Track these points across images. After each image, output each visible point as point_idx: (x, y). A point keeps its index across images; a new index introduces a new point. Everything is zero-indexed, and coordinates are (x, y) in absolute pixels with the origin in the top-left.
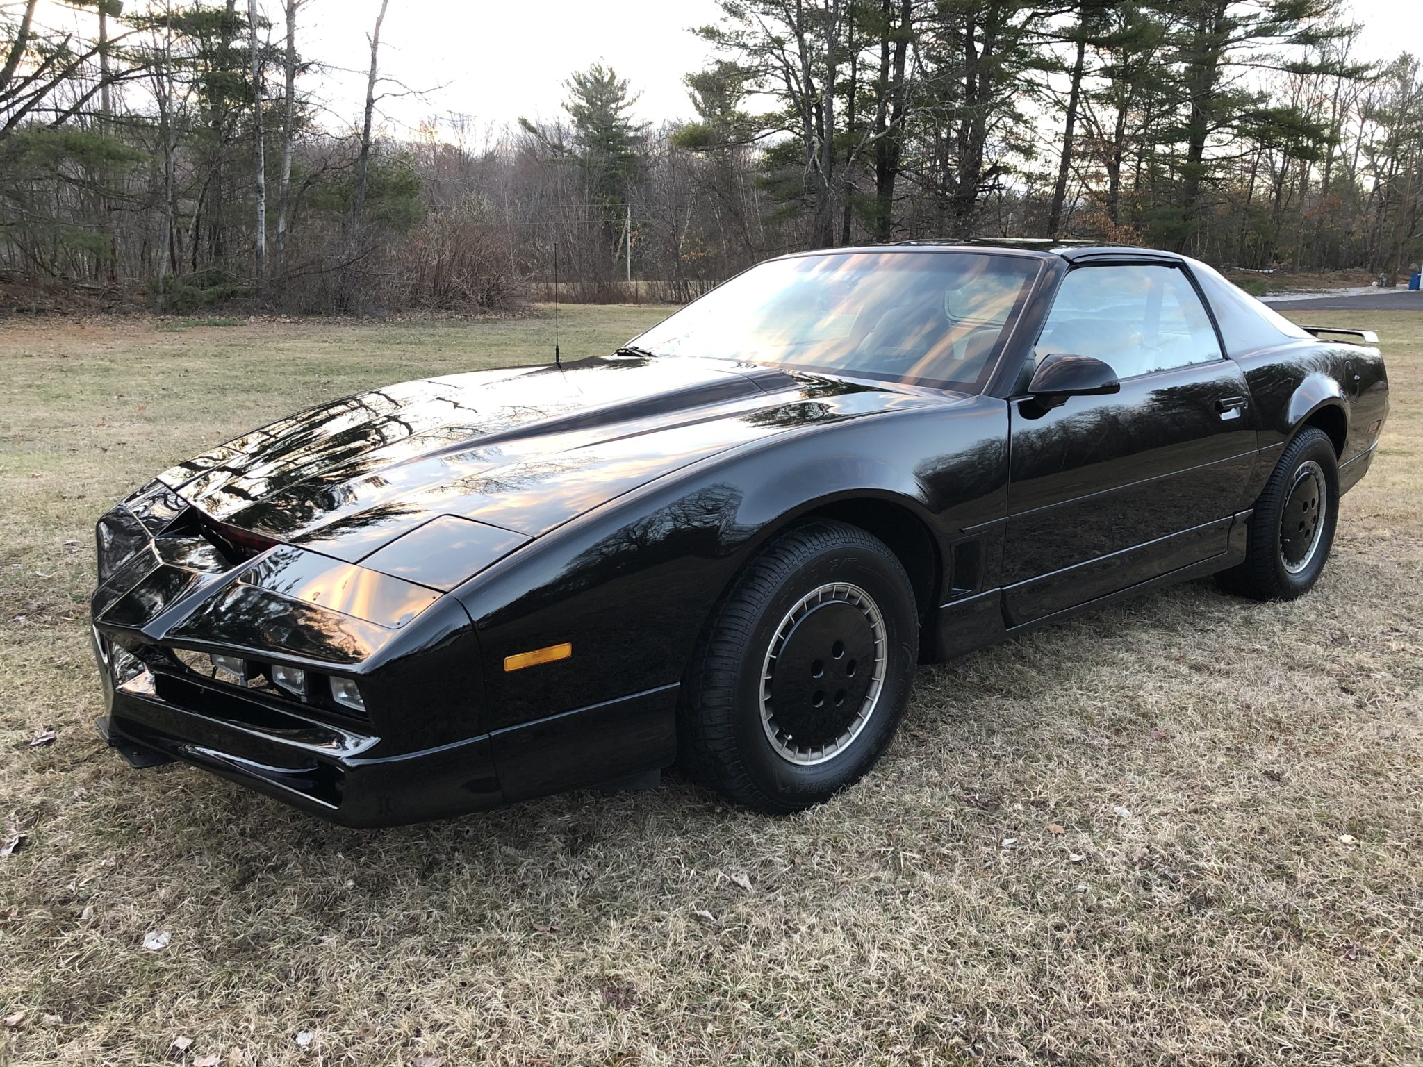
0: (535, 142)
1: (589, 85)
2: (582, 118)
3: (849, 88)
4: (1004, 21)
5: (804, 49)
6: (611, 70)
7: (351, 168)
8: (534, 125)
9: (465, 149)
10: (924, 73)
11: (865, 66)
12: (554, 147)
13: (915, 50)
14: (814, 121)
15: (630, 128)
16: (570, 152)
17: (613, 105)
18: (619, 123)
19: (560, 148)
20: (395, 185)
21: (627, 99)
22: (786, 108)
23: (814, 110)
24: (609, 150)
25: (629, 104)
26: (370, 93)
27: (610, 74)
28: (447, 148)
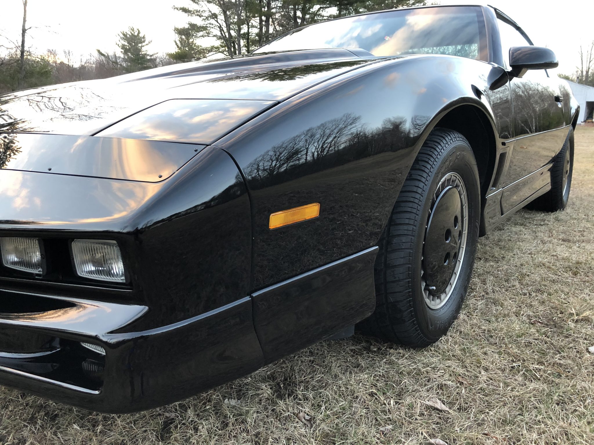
0: (104, 60)
1: (128, 36)
2: (126, 51)
3: (246, 36)
4: (309, 9)
5: (227, 18)
6: (138, 29)
7: (16, 64)
8: (103, 53)
9: (71, 64)
10: (276, 31)
11: (253, 26)
12: (113, 62)
13: (273, 22)
14: (232, 49)
15: (148, 55)
16: (121, 65)
17: (140, 45)
18: (143, 53)
19: (116, 63)
20: (39, 73)
21: (146, 42)
22: (220, 44)
23: (232, 45)
24: (139, 64)
25: (147, 45)
26: (24, 26)
27: (138, 31)
28: (62, 63)
